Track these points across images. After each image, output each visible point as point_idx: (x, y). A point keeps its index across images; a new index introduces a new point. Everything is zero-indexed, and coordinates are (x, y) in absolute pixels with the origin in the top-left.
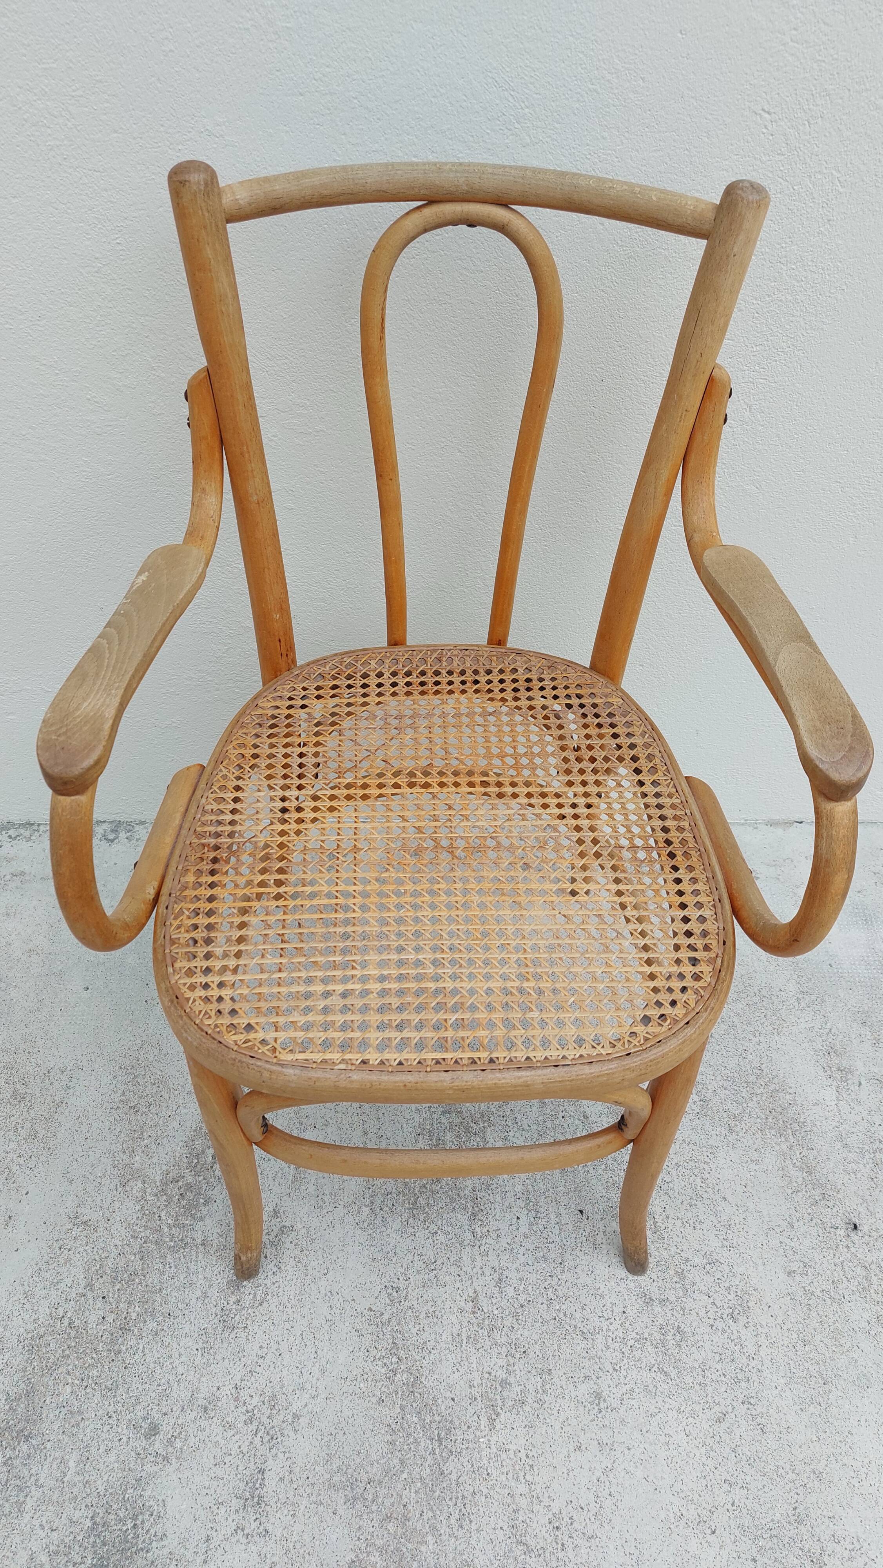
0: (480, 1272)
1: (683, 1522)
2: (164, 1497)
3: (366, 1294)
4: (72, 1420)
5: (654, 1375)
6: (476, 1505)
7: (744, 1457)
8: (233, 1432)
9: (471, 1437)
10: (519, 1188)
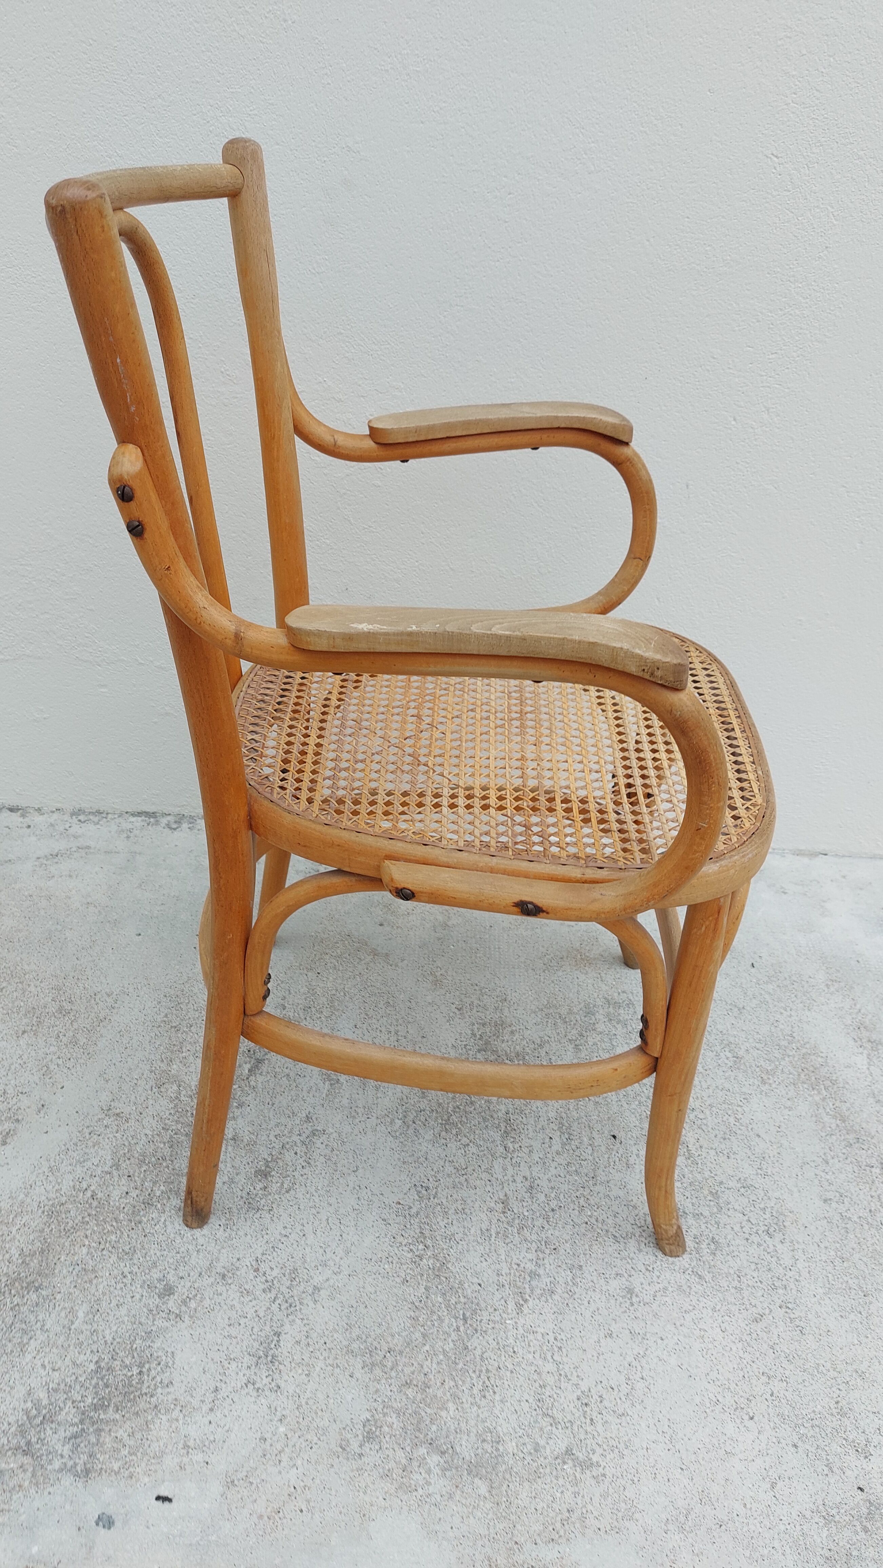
0: (511, 1179)
1: (720, 1407)
2: (173, 1349)
3: (395, 1190)
4: (86, 1278)
5: (688, 1277)
6: (500, 1378)
7: (783, 1354)
8: (250, 1298)
9: (498, 1318)
10: (552, 1114)
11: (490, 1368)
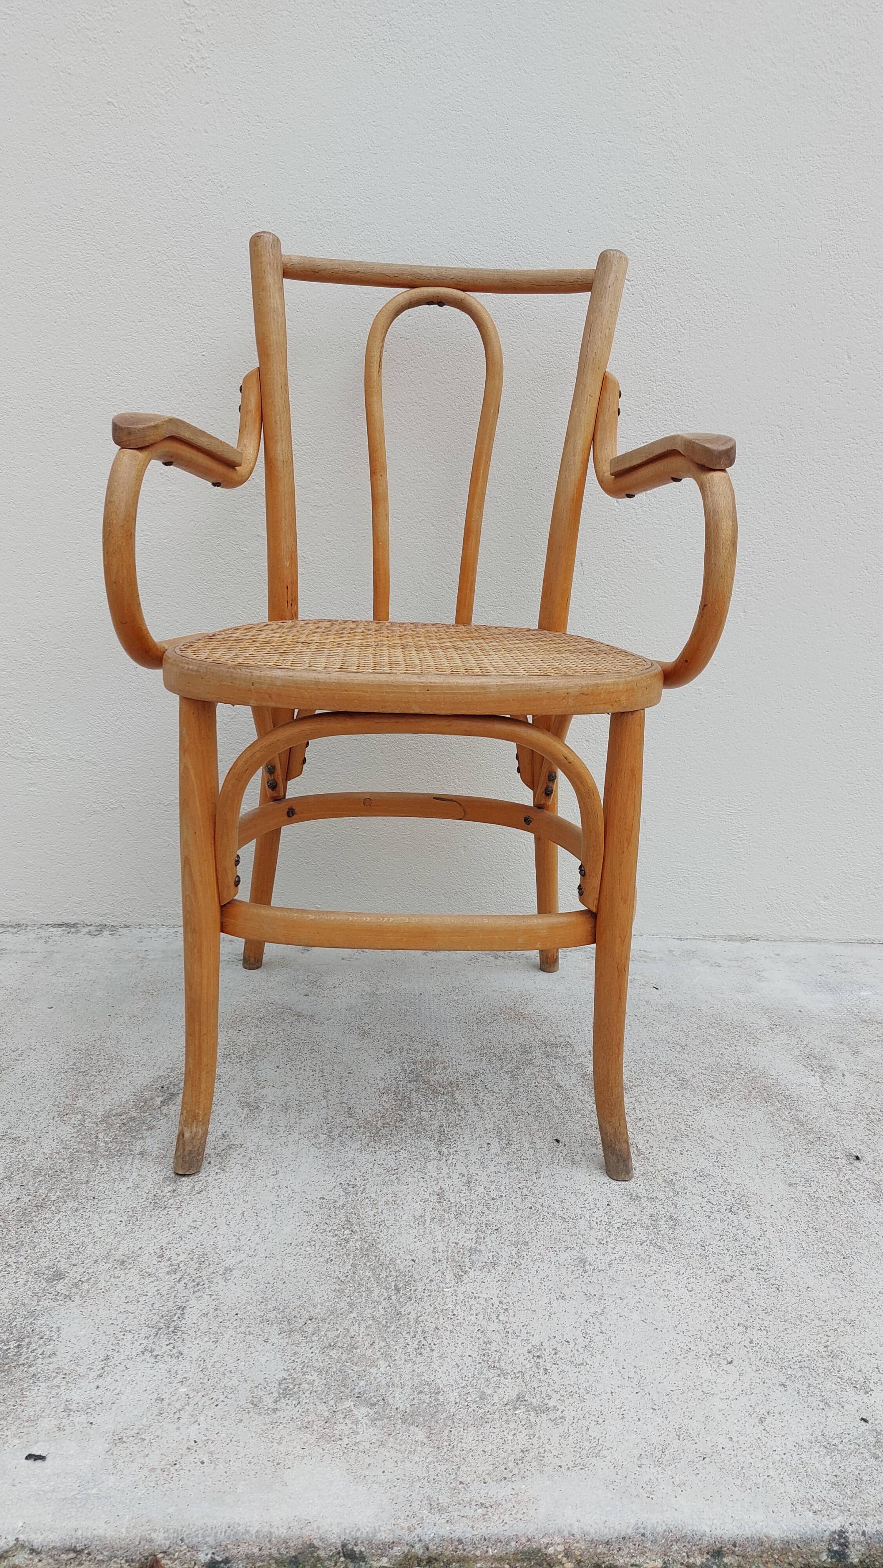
0: (446, 1176)
1: (692, 1354)
2: (59, 1325)
6: (439, 1338)
7: (759, 1307)
8: (152, 1280)
9: (434, 1288)
11: (426, 1329)
